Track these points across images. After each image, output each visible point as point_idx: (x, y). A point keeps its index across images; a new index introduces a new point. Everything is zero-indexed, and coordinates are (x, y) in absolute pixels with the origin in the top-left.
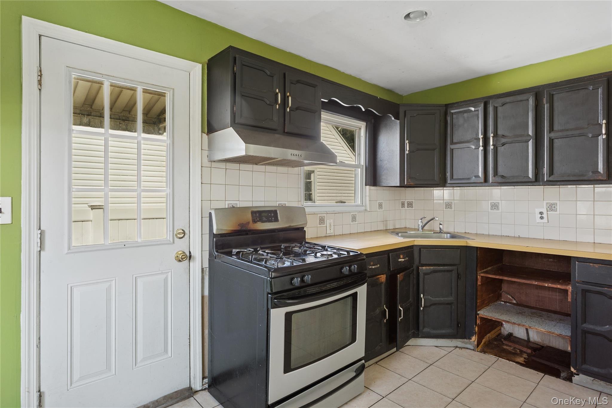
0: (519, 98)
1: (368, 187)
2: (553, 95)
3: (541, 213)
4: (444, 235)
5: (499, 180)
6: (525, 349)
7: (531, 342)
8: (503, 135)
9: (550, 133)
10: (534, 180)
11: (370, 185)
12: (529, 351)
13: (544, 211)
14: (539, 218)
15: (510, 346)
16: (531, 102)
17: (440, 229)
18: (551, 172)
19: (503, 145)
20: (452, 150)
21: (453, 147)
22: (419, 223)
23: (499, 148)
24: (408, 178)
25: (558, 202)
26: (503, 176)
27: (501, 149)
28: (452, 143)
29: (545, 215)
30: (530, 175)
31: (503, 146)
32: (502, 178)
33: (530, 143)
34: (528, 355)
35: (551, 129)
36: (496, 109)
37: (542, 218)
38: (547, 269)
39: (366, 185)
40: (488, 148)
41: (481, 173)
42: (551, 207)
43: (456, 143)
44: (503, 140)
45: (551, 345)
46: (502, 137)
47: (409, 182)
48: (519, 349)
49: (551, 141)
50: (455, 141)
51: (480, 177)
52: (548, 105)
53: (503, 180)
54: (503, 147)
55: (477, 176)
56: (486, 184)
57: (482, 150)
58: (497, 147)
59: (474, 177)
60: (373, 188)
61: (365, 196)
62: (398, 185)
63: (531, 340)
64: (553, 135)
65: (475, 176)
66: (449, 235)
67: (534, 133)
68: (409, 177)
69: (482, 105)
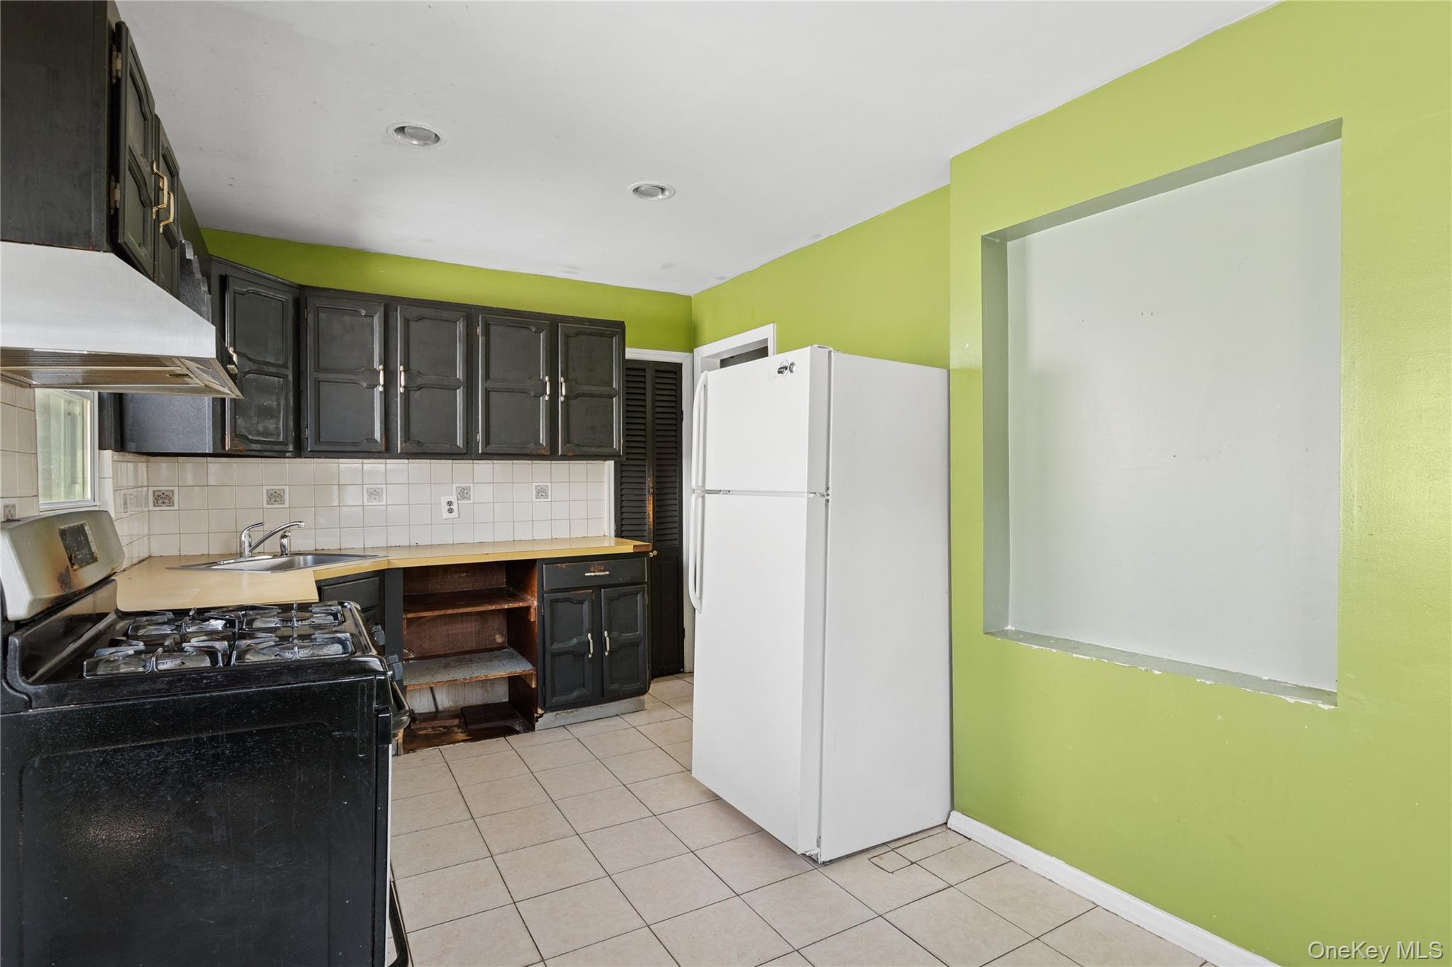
0: (445, 315)
1: (108, 454)
2: (489, 324)
3: (450, 503)
4: (299, 559)
5: (413, 448)
6: (449, 723)
7: (443, 712)
8: (419, 372)
9: (486, 380)
10: (466, 452)
11: (116, 450)
12: (456, 722)
13: (454, 499)
14: (447, 510)
15: (426, 728)
16: (460, 327)
17: (282, 546)
18: (487, 440)
19: (420, 388)
20: (318, 383)
21: (322, 376)
22: (243, 539)
23: (412, 393)
24: (234, 435)
25: (471, 485)
26: (419, 441)
27: (416, 396)
28: (318, 368)
29: (454, 507)
30: (460, 442)
31: (418, 390)
32: (418, 444)
33: (460, 393)
34: (459, 727)
35: (487, 376)
36: (407, 322)
37: (451, 511)
38: (459, 589)
39: (101, 447)
40: (392, 390)
41: (378, 435)
42: (463, 493)
43: (327, 371)
44: (420, 381)
45: (467, 704)
46: (417, 375)
47: (236, 446)
48: (440, 727)
49: (487, 393)
50: (322, 364)
51: (376, 441)
52: (484, 337)
53: (420, 450)
54: (418, 392)
55: (372, 440)
56: (388, 455)
57: (381, 392)
58: (408, 391)
59: (365, 441)
60: (117, 456)
61: (100, 478)
62: (209, 450)
63: (440, 708)
64: (489, 384)
65: (367, 439)
66: (309, 557)
67: (465, 378)
68: (236, 435)
69: (382, 309)
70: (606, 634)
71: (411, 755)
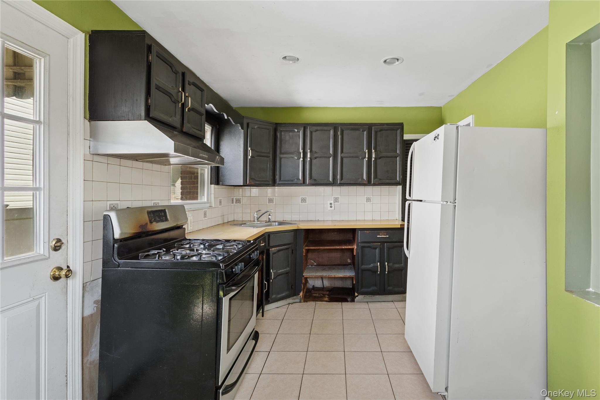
0: (325, 128)
1: (213, 186)
2: (343, 130)
3: (331, 204)
4: (273, 224)
5: (313, 182)
6: (325, 293)
8: (316, 152)
9: (341, 154)
10: (333, 183)
11: (215, 184)
12: (328, 293)
13: (332, 202)
15: (316, 294)
16: (332, 132)
17: (269, 219)
18: (342, 178)
19: (316, 158)
20: (281, 158)
21: (282, 156)
22: (255, 216)
23: (313, 160)
24: (250, 178)
25: (340, 197)
26: (315, 179)
27: (314, 161)
28: (281, 153)
29: (333, 205)
30: (331, 179)
31: (315, 159)
32: (315, 181)
33: (331, 159)
34: (328, 295)
35: (342, 152)
36: (311, 133)
37: (331, 207)
39: (211, 184)
40: (306, 159)
41: (300, 177)
42: (336, 200)
43: (284, 154)
44: (316, 155)
45: (336, 286)
46: (315, 153)
47: (251, 182)
48: (321, 294)
49: (342, 159)
50: (282, 151)
51: (300, 180)
52: (341, 136)
53: (315, 183)
54: (315, 160)
55: (298, 179)
56: (304, 185)
57: (302, 161)
58: (312, 160)
59: (296, 180)
60: (216, 186)
61: (210, 194)
62: (242, 184)
63: (325, 286)
64: (343, 155)
65: (297, 179)
66: (277, 223)
67: (333, 153)
69: (303, 128)
70: (386, 263)
71: (305, 303)
